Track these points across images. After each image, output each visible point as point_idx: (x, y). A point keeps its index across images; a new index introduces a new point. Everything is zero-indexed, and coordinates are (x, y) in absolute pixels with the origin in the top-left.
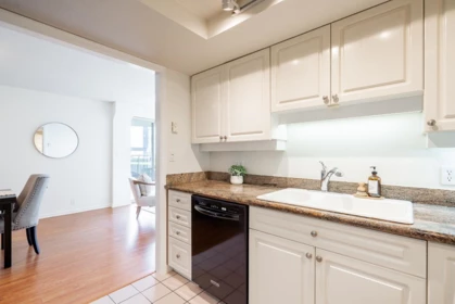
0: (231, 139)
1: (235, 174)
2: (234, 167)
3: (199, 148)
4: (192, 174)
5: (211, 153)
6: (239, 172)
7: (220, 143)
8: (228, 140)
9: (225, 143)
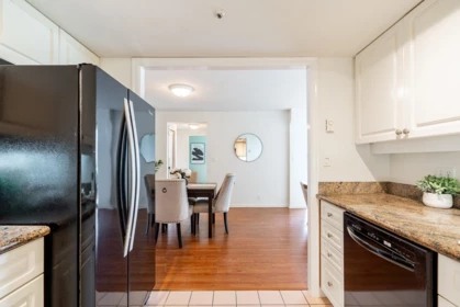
0: (415, 133)
1: (433, 190)
2: (428, 178)
3: (369, 150)
4: (357, 184)
5: (391, 155)
6: (440, 188)
7: (398, 141)
8: (410, 136)
9: (405, 140)
